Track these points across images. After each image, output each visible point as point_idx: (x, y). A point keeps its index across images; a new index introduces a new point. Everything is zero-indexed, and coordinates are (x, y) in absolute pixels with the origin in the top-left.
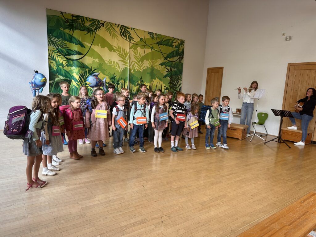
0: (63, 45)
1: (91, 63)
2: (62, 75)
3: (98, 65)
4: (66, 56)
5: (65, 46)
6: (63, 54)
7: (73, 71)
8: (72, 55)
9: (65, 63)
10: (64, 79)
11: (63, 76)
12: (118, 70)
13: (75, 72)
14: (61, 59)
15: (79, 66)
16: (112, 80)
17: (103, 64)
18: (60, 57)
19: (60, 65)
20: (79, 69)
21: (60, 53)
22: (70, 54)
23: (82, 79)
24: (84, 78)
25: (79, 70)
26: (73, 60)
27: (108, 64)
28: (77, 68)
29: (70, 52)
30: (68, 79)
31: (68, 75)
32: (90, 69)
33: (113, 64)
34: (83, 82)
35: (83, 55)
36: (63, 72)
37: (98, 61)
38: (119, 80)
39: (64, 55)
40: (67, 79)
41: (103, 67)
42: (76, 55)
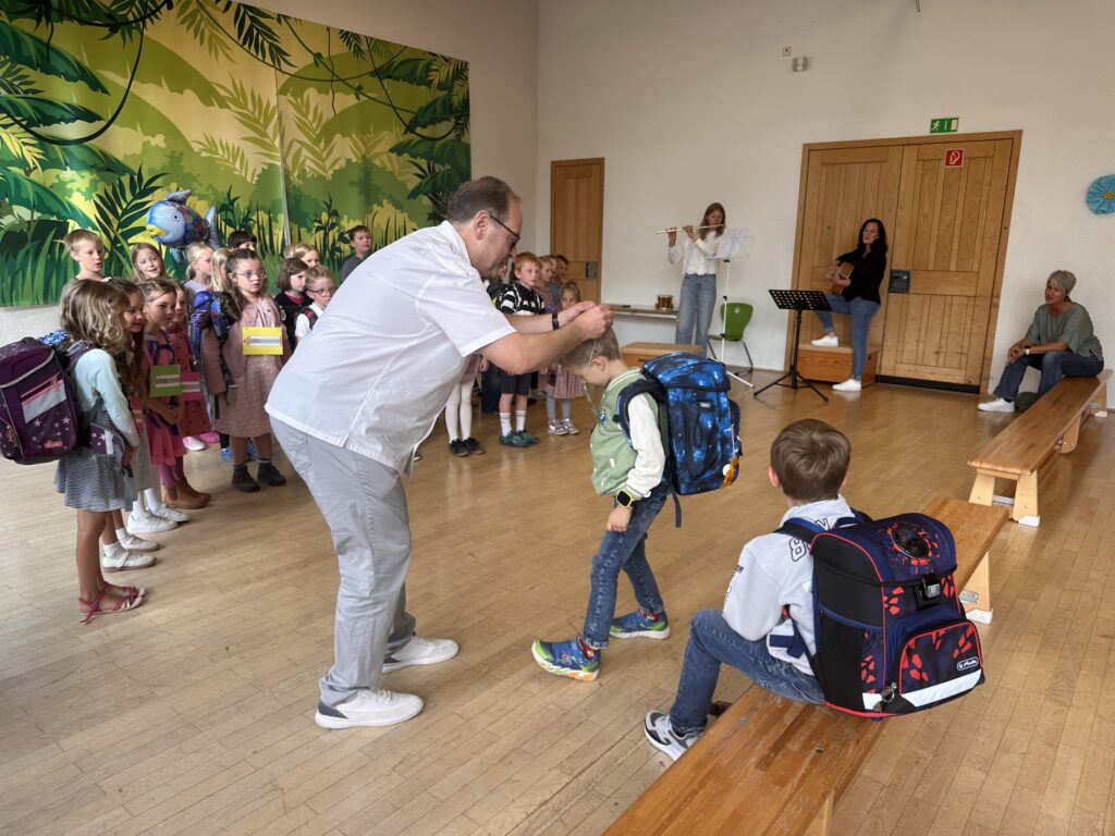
0: (16, 83)
1: (139, 152)
2: (25, 203)
3: (166, 161)
4: (33, 129)
5: (25, 87)
6: (18, 119)
7: (69, 186)
8: (58, 121)
9: (31, 154)
10: (35, 218)
11: (33, 208)
12: (243, 174)
13: (78, 190)
14: (13, 138)
15: (91, 168)
16: (224, 213)
17: (182, 153)
18: (9, 130)
19: (12, 163)
20: (95, 176)
21: (9, 116)
22: (49, 121)
23: (111, 216)
24: (115, 213)
25: (94, 184)
26: (63, 142)
27: (204, 154)
28: (86, 174)
29: (50, 111)
30: (55, 218)
31: (49, 202)
32: (136, 177)
33: (220, 152)
34: (115, 227)
35: (103, 123)
36: (29, 192)
37: (163, 145)
38: (249, 212)
39: (24, 123)
40: (46, 217)
41: (187, 166)
42: (73, 120)
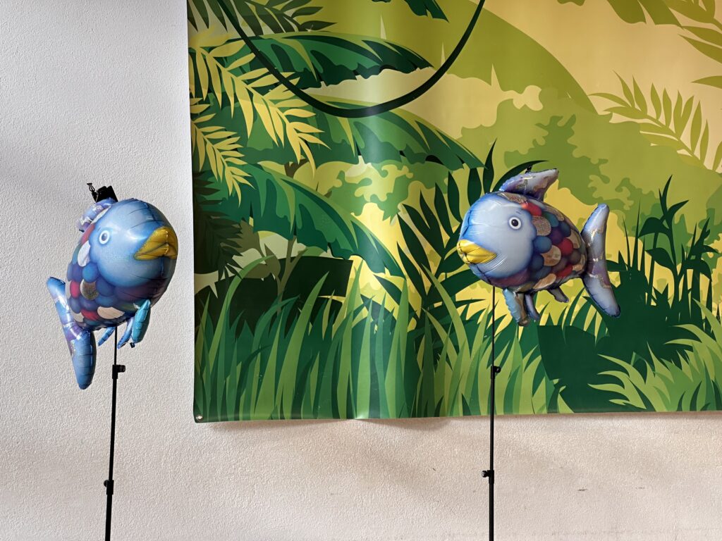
0: (289, 13)
1: (489, 119)
2: (279, 226)
3: (540, 136)
4: (309, 91)
5: (301, 20)
6: (286, 75)
7: (358, 193)
8: (352, 75)
9: (300, 136)
10: (294, 254)
11: (292, 234)
13: (374, 198)
14: (274, 109)
15: (401, 155)
17: (572, 120)
18: (272, 94)
19: (267, 155)
20: (405, 170)
21: (273, 71)
22: (335, 74)
23: (428, 248)
24: (436, 241)
25: (402, 186)
26: (356, 112)
27: (617, 119)
28: (391, 168)
29: (340, 57)
30: (328, 254)
31: (322, 223)
32: (480, 171)
33: (651, 111)
35: (429, 72)
36: (289, 207)
37: (536, 105)
39: (294, 82)
40: (315, 251)
41: (579, 144)
42: (377, 71)
